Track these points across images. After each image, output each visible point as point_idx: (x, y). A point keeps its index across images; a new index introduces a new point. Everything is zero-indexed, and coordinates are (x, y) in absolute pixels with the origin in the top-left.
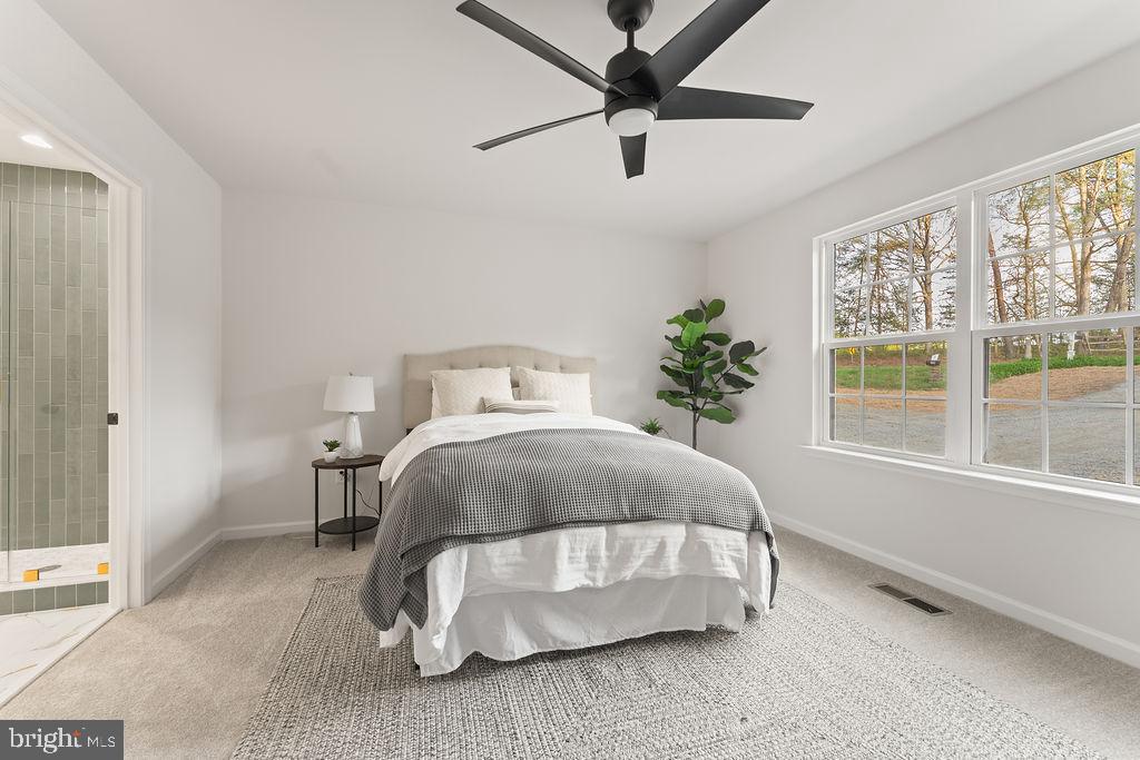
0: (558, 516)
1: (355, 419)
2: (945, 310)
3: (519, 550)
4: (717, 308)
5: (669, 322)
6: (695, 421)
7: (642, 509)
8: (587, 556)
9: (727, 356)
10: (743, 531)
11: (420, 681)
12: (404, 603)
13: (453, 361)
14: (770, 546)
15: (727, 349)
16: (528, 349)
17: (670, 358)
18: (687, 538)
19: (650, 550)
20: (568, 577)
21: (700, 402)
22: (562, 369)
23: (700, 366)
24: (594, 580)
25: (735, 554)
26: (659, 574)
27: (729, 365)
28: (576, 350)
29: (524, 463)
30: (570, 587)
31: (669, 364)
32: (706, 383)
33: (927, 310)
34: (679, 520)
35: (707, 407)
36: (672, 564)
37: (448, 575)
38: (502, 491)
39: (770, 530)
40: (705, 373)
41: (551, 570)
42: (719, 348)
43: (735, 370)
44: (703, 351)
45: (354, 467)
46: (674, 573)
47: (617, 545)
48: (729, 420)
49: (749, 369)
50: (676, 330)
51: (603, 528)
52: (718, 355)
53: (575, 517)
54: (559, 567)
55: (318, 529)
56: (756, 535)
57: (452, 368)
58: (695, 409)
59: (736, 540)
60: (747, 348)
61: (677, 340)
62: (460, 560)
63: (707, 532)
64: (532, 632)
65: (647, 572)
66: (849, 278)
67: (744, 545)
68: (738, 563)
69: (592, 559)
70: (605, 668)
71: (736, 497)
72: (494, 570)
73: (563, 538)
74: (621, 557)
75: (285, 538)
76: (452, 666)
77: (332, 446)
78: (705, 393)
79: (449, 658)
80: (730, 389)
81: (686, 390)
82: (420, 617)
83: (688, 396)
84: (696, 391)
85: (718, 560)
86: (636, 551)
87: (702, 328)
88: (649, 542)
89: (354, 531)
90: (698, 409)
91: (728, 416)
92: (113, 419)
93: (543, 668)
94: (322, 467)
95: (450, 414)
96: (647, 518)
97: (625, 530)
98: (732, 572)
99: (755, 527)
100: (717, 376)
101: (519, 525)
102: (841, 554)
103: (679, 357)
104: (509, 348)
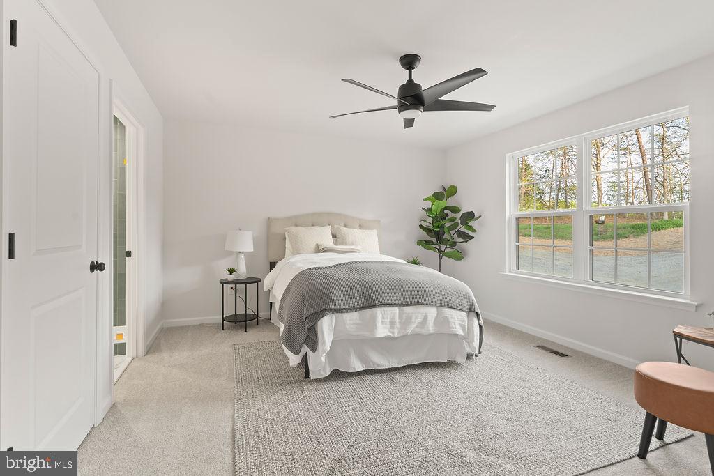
0: (376, 301)
1: (242, 256)
2: (611, 184)
3: (358, 318)
4: (452, 191)
5: (425, 200)
6: (440, 259)
7: (416, 299)
8: (390, 322)
9: (458, 220)
10: (465, 312)
11: (310, 382)
12: (306, 341)
13: (297, 221)
14: (478, 319)
15: (459, 216)
16: (340, 215)
17: (425, 221)
18: (438, 314)
19: (419, 320)
20: (382, 331)
21: (443, 247)
22: (361, 227)
23: (442, 226)
24: (393, 333)
25: (461, 323)
26: (424, 332)
27: (460, 226)
28: (368, 216)
29: (357, 276)
30: (383, 336)
31: (425, 224)
32: (446, 236)
33: (598, 185)
34: (434, 305)
35: (447, 250)
36: (431, 328)
37: (327, 327)
38: (349, 289)
39: (478, 311)
40: (446, 230)
41: (374, 327)
42: (454, 215)
43: (463, 229)
44: (444, 217)
45: (246, 284)
46: (431, 332)
47: (404, 316)
48: (460, 258)
49: (471, 228)
50: (428, 204)
51: (397, 308)
52: (453, 220)
53: (384, 302)
54: (377, 325)
55: (223, 320)
56: (472, 314)
57: (296, 226)
58: (440, 252)
59: (462, 316)
60: (470, 216)
61: (429, 210)
62: (332, 321)
63: (447, 311)
64: (363, 359)
65: (418, 330)
66: (545, 161)
67: (466, 319)
68: (463, 327)
69: (392, 323)
70: (399, 377)
71: (461, 295)
72: (347, 327)
73: (379, 312)
74: (406, 322)
75: (201, 326)
76: (326, 373)
77: (231, 271)
78: (446, 242)
79: (324, 369)
80: (460, 240)
81: (434, 240)
82: (314, 347)
83: (436, 244)
84: (440, 240)
85: (453, 326)
86: (413, 320)
87: (443, 203)
88: (420, 315)
89: (245, 321)
90: (442, 251)
91: (459, 256)
92: (129, 254)
93: (368, 377)
94: (226, 283)
95: (299, 254)
96: (418, 304)
97: (407, 309)
98: (460, 331)
99: (471, 309)
100: (452, 232)
101: (358, 305)
102: (521, 332)
103: (430, 220)
104: (329, 214)
